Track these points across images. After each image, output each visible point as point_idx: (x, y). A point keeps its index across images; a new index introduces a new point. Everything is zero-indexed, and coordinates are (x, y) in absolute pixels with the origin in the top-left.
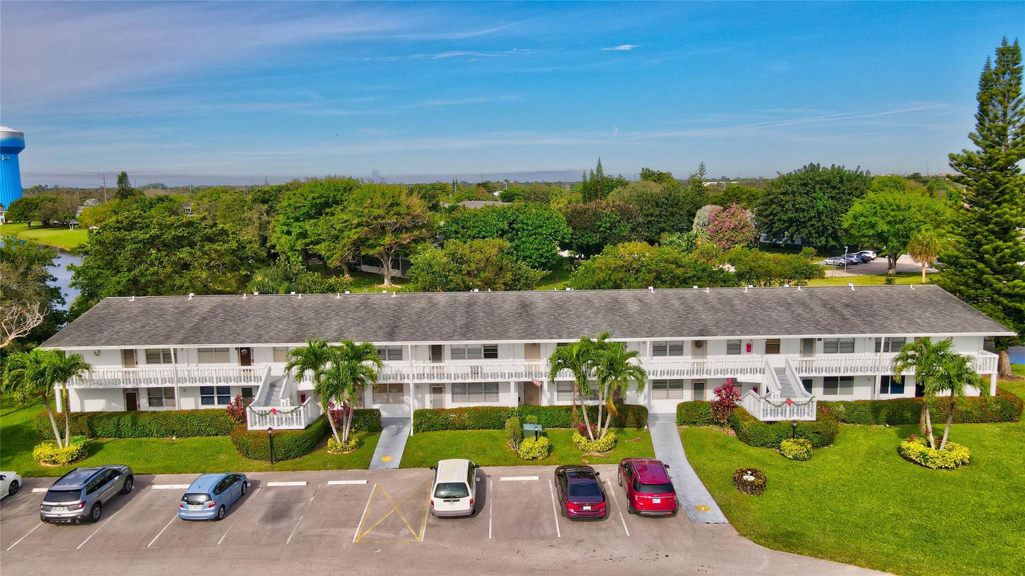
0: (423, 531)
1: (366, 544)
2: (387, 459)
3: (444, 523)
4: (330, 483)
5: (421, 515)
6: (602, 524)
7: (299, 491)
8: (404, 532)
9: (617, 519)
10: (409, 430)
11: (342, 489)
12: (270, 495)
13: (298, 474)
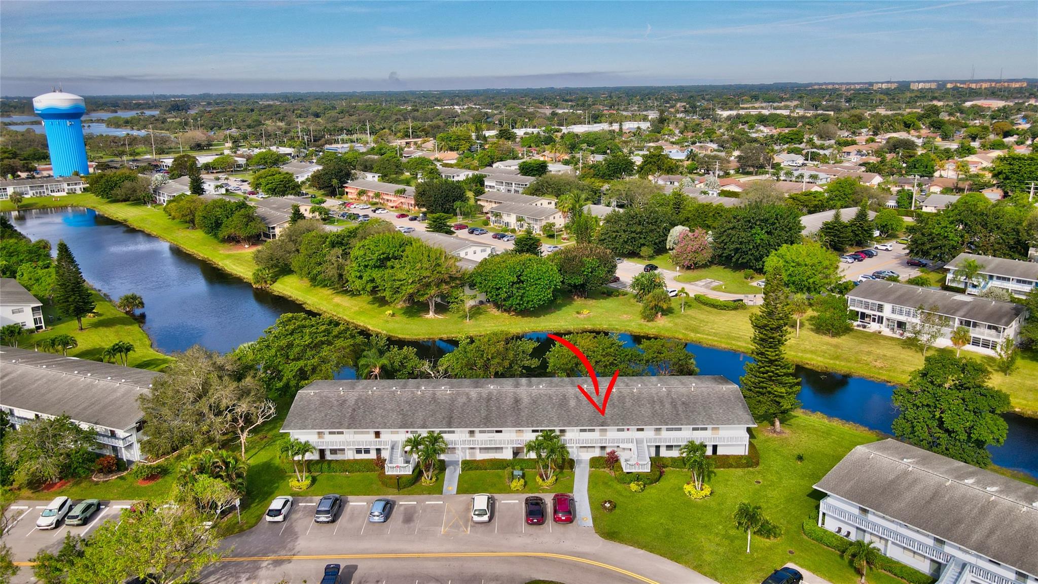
0: (469, 529)
1: (447, 535)
2: (450, 488)
3: (477, 525)
4: (427, 503)
5: (467, 521)
6: (542, 527)
7: (414, 507)
8: (461, 529)
9: (548, 523)
10: (459, 470)
11: (433, 506)
12: (402, 508)
13: (411, 497)
